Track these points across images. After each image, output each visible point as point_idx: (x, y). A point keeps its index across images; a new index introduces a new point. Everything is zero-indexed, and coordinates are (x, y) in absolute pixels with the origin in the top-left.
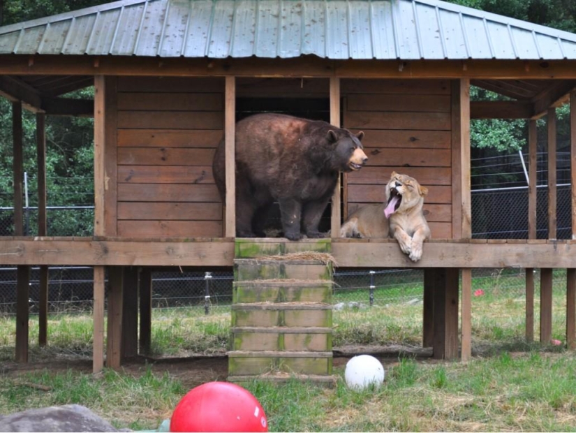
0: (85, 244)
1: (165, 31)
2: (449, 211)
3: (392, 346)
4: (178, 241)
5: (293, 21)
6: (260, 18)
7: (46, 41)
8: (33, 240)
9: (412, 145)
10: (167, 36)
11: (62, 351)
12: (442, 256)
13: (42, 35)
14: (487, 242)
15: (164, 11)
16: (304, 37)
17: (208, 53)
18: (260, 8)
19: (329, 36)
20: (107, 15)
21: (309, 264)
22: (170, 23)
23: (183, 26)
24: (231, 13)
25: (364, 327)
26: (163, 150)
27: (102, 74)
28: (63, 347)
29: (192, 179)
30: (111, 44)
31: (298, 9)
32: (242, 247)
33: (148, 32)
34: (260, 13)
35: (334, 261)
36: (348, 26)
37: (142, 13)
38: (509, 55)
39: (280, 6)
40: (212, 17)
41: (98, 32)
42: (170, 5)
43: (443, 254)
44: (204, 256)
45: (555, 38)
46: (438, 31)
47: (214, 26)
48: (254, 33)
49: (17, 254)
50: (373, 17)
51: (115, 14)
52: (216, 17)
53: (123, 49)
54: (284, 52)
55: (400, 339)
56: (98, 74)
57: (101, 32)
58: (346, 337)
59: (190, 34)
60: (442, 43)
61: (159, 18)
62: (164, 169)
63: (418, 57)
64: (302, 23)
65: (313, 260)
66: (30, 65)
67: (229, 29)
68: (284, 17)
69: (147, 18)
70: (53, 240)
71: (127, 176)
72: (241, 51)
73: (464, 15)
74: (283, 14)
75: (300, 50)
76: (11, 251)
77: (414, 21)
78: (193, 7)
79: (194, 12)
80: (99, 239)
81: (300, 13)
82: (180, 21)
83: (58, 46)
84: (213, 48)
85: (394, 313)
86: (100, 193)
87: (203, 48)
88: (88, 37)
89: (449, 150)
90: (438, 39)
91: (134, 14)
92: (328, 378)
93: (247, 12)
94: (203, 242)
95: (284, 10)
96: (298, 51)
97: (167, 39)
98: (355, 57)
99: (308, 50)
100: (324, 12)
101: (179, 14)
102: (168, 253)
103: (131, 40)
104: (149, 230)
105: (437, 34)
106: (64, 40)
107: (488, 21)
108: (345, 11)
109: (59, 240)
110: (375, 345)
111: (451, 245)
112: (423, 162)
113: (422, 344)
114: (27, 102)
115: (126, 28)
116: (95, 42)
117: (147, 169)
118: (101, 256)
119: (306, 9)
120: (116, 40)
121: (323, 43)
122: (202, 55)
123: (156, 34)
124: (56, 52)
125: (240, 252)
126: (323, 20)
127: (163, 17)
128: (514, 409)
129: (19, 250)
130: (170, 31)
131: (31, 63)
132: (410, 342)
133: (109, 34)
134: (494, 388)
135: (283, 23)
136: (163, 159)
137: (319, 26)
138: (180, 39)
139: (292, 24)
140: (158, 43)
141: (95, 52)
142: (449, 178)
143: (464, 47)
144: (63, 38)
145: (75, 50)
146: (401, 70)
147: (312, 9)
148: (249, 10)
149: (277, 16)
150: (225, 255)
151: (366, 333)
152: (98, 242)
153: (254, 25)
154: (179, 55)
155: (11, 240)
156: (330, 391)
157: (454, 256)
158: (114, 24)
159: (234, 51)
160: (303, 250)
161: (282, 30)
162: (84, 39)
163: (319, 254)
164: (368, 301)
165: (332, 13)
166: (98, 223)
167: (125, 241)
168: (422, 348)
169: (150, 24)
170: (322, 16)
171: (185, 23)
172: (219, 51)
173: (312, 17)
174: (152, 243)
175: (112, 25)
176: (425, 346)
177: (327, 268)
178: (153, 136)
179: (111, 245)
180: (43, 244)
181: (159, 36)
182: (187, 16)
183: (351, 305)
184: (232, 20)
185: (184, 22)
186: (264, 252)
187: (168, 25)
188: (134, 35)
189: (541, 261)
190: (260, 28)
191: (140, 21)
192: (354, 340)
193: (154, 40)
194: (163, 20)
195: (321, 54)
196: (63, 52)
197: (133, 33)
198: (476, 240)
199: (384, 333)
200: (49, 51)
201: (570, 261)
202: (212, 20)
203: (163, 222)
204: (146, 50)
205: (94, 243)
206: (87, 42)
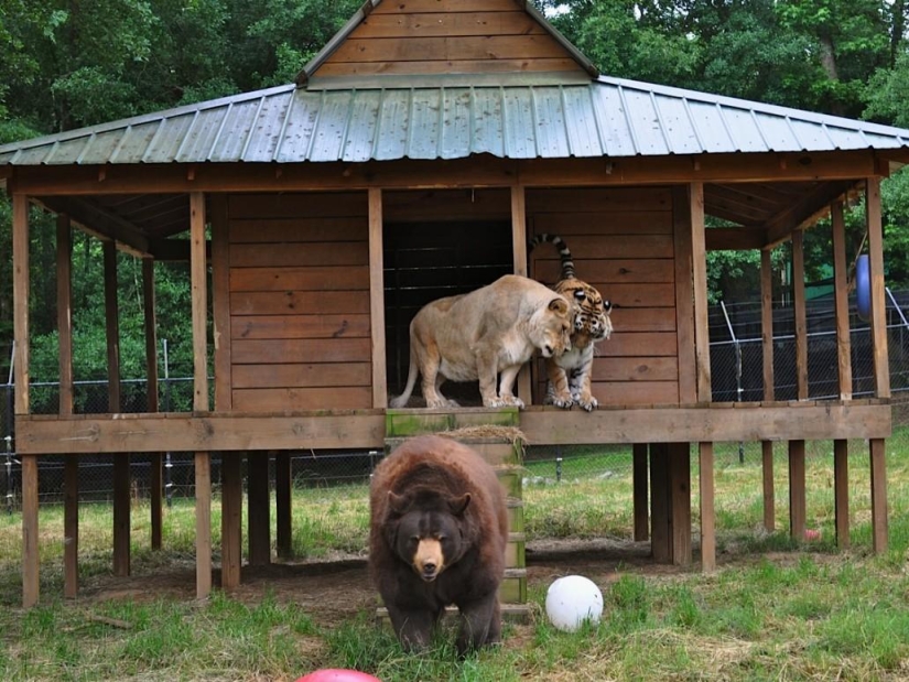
0: (182, 423)
1: (285, 131)
2: (675, 366)
3: (596, 540)
4: (308, 415)
5: (458, 115)
6: (415, 114)
7: (123, 148)
8: (111, 419)
9: (622, 279)
10: (288, 137)
11: (179, 557)
12: (672, 427)
13: (118, 141)
14: (733, 406)
15: (286, 107)
16: (474, 132)
17: (343, 155)
18: (415, 100)
19: (507, 131)
20: (209, 114)
21: (488, 443)
22: (292, 121)
23: (311, 124)
24: (376, 107)
25: (557, 513)
26: (290, 294)
27: (201, 190)
28: (181, 550)
29: (331, 331)
30: (210, 149)
31: (465, 100)
32: (396, 421)
33: (262, 133)
34: (415, 106)
35: (524, 439)
36: (533, 118)
37: (256, 112)
38: (758, 146)
39: (441, 97)
40: (350, 113)
41: (194, 135)
42: (294, 100)
43: (673, 424)
44: (345, 435)
45: (819, 124)
46: (657, 121)
47: (352, 123)
48: (405, 129)
49: (90, 438)
50: (567, 106)
51: (220, 113)
52: (355, 112)
53: (227, 154)
54: (447, 152)
55: (605, 530)
56: (196, 190)
57: (200, 134)
58: (536, 529)
59: (319, 133)
60: (663, 134)
61: (279, 115)
62: (292, 319)
63: (632, 153)
64: (471, 117)
65: (494, 437)
66: (100, 180)
67: (373, 126)
68: (446, 110)
69: (262, 116)
70: (139, 418)
71: (244, 330)
72: (388, 152)
73: (689, 100)
74: (445, 106)
75: (469, 148)
76: (81, 435)
77: (623, 110)
78: (325, 101)
79: (325, 108)
80: (201, 415)
81: (468, 105)
82: (306, 118)
83: (139, 152)
84: (349, 149)
85: (587, 491)
86: (201, 352)
87: (336, 151)
88: (180, 141)
89: (672, 285)
90: (659, 131)
91: (246, 112)
92: (520, 608)
93: (396, 105)
94: (343, 415)
95: (447, 101)
96: (466, 149)
97: (288, 140)
98: (545, 155)
99: (480, 148)
100: (501, 103)
101: (305, 110)
102: (295, 432)
103: (239, 143)
104: (274, 401)
105: (656, 125)
106: (148, 145)
107: (722, 106)
108: (528, 100)
109: (146, 418)
110: (574, 538)
111: (683, 411)
112: (637, 301)
113: (633, 536)
114: (125, 242)
115: (234, 129)
116: (191, 146)
117: (270, 320)
118: (204, 439)
119: (476, 100)
120: (218, 143)
121: (501, 139)
122: (334, 158)
123: (274, 135)
124: (135, 160)
125: (393, 429)
126: (500, 112)
127: (284, 114)
128: (823, 672)
129: (93, 433)
130: (292, 131)
131: (102, 177)
132: (617, 534)
133: (209, 136)
134: (771, 625)
135: (445, 116)
136: (291, 306)
137: (495, 119)
138: (306, 139)
139: (457, 118)
140: (275, 145)
141: (188, 159)
142: (672, 322)
143: (694, 139)
144: (146, 143)
145: (162, 157)
146: (608, 172)
147: (485, 99)
148: (399, 103)
149: (437, 109)
150: (373, 433)
151: (561, 522)
152: (200, 420)
153: (406, 121)
154: (302, 160)
155: (80, 419)
156: (524, 628)
157: (688, 427)
158: (217, 124)
159: (379, 152)
160: (480, 424)
161: (444, 125)
162: (175, 143)
163: (502, 428)
164: (554, 474)
165: (511, 103)
166: (198, 393)
167: (236, 417)
168: (633, 541)
169: (266, 123)
170: (498, 107)
171: (313, 121)
172: (358, 153)
173: (485, 109)
174: (273, 419)
175: (215, 125)
176: (637, 539)
177: (514, 448)
178: (277, 277)
179: (217, 423)
180: (124, 424)
181: (276, 138)
182: (316, 112)
183: (535, 481)
184: (376, 116)
185: (312, 119)
186: (426, 428)
187: (289, 124)
188: (244, 137)
189: (809, 430)
190: (414, 123)
191: (253, 119)
192: (547, 533)
193: (271, 142)
194: (284, 118)
195: (498, 153)
196: (144, 160)
197: (242, 134)
198: (719, 404)
199: (583, 522)
200: (125, 159)
201: (850, 429)
202: (350, 116)
203: (293, 390)
204: (259, 153)
205: (193, 421)
206: (179, 147)
